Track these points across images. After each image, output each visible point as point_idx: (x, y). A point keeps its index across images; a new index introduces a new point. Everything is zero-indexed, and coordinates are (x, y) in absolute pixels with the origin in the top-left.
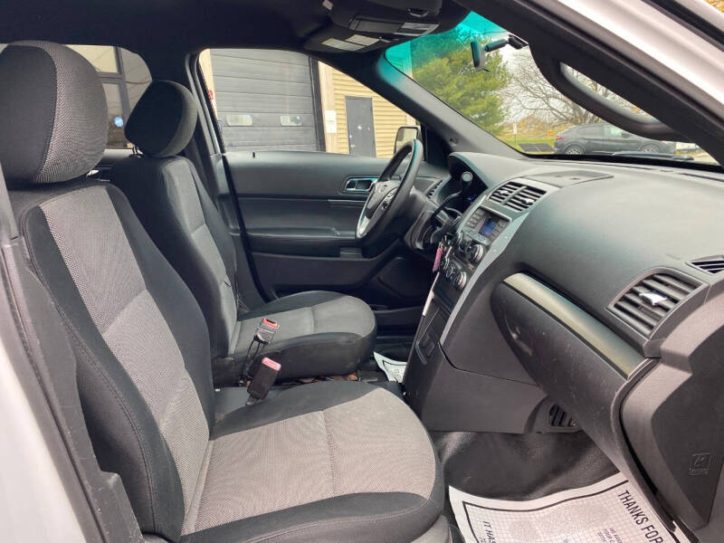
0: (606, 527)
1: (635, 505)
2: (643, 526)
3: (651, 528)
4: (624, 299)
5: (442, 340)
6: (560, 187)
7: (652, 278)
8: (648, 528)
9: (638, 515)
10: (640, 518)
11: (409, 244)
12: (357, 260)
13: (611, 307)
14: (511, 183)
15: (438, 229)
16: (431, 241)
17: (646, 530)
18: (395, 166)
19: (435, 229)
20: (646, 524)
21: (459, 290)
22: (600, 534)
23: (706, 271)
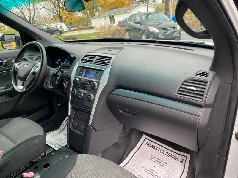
0: (150, 156)
1: (152, 145)
2: (158, 150)
3: (160, 149)
4: (180, 91)
5: (90, 123)
6: (116, 55)
7: (185, 82)
8: (159, 150)
9: (154, 147)
10: (155, 148)
11: (46, 87)
12: (8, 100)
13: (176, 94)
14: (87, 55)
15: (58, 78)
16: (57, 84)
17: (159, 151)
18: (22, 55)
19: (56, 78)
20: (158, 149)
21: (91, 102)
22: (150, 159)
23: (204, 76)
